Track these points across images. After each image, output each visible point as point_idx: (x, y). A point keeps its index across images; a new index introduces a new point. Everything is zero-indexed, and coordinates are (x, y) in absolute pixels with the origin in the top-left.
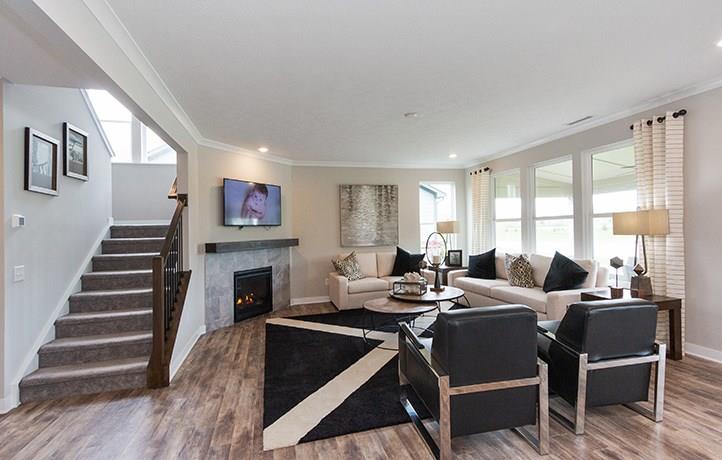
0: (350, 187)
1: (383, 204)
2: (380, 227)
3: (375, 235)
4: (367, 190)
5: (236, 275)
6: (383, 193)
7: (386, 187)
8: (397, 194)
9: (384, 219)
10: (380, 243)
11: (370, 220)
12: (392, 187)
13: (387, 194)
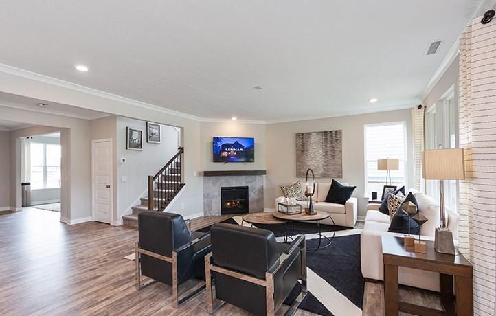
0: (303, 134)
1: (329, 145)
2: (326, 164)
3: (322, 170)
4: (315, 136)
5: (223, 189)
6: (328, 137)
7: (331, 132)
8: (341, 137)
9: (329, 158)
10: (324, 176)
11: (318, 159)
12: (336, 131)
13: (332, 138)
